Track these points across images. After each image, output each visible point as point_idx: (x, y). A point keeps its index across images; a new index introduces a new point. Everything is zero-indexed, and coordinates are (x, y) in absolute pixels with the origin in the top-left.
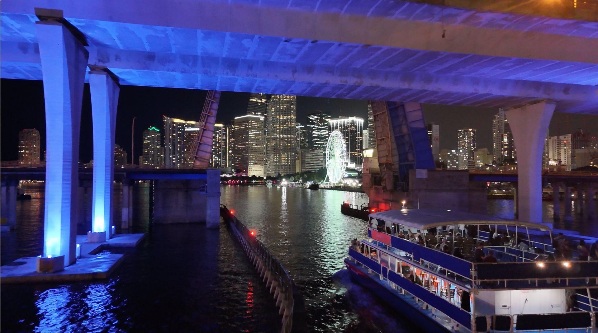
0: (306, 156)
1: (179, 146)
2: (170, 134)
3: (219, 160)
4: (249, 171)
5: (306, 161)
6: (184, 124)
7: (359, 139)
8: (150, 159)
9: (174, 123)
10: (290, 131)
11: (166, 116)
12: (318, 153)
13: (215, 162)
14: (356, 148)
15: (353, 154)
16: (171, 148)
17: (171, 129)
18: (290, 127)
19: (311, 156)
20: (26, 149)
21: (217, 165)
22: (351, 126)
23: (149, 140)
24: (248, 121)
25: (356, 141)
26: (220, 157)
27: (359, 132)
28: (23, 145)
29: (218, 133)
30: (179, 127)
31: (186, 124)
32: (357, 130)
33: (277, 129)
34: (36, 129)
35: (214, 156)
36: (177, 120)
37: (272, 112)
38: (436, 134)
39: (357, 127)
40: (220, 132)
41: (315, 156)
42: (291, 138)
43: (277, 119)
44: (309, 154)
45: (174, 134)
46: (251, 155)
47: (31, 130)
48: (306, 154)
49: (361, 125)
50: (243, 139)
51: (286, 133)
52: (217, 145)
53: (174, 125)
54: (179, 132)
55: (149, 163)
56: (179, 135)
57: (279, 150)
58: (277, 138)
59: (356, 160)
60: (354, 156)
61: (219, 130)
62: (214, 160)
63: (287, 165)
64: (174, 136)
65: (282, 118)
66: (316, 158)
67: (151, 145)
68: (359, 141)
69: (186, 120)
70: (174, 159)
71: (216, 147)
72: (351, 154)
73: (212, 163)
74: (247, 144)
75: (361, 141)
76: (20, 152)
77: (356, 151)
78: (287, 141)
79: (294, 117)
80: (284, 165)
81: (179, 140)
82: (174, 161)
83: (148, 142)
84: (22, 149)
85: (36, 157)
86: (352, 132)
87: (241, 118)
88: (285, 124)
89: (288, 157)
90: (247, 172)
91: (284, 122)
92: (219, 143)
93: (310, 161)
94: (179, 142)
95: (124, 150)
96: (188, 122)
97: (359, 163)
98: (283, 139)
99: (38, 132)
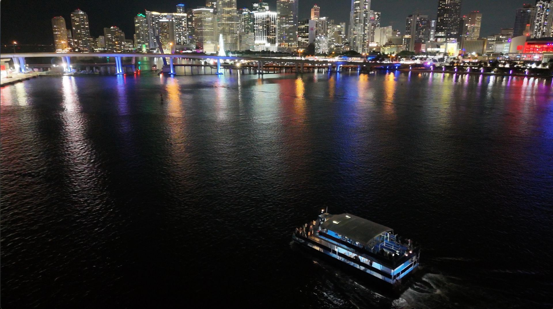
0: (242, 37)
1: (157, 30)
2: (150, 23)
3: (186, 39)
4: (204, 48)
5: (242, 41)
6: (160, 15)
7: (273, 27)
8: (141, 38)
9: (153, 15)
10: (233, 18)
11: (147, 10)
12: (252, 35)
13: (183, 41)
14: (271, 33)
15: (269, 37)
16: (152, 32)
17: (151, 19)
18: (233, 16)
19: (246, 37)
20: (58, 31)
21: (184, 43)
22: (267, 18)
23: (139, 24)
24: (201, 13)
25: (270, 28)
26: (186, 38)
27: (273, 22)
28: (56, 28)
29: (183, 21)
30: (156, 17)
31: (161, 16)
32: (272, 21)
33: (224, 17)
34: (62, 16)
35: (182, 37)
36: (155, 13)
37: (220, 4)
38: (312, 26)
39: (272, 18)
40: (185, 19)
41: (249, 37)
42: (233, 24)
43: (224, 10)
44: (244, 36)
45: (154, 23)
46: (205, 37)
47: (59, 17)
48: (242, 36)
49: (275, 16)
50: (199, 25)
51: (230, 20)
52: (184, 29)
53: (153, 16)
54: (156, 21)
55: (140, 41)
56: (157, 23)
57: (226, 32)
58: (224, 23)
59: (271, 41)
60: (269, 38)
61: (184, 18)
62: (182, 39)
63: (231, 43)
64: (153, 24)
65: (227, 9)
66: (250, 39)
67: (140, 28)
68: (273, 28)
69: (161, 12)
70: (155, 40)
71: (183, 31)
72: (267, 37)
73: (181, 42)
74: (202, 29)
75: (275, 28)
76: (54, 33)
77: (271, 35)
78: (231, 26)
79: (235, 8)
80: (229, 43)
81: (157, 27)
82: (155, 41)
83: (138, 25)
84: (56, 31)
85: (65, 37)
86: (268, 22)
87: (197, 11)
88: (229, 13)
89: (232, 37)
90: (203, 49)
91: (228, 12)
92: (185, 28)
93: (245, 41)
94: (157, 28)
95: (122, 31)
96: (162, 14)
97: (273, 43)
98: (228, 24)
99: (63, 19)
